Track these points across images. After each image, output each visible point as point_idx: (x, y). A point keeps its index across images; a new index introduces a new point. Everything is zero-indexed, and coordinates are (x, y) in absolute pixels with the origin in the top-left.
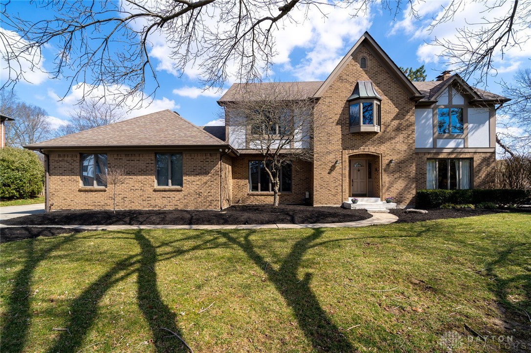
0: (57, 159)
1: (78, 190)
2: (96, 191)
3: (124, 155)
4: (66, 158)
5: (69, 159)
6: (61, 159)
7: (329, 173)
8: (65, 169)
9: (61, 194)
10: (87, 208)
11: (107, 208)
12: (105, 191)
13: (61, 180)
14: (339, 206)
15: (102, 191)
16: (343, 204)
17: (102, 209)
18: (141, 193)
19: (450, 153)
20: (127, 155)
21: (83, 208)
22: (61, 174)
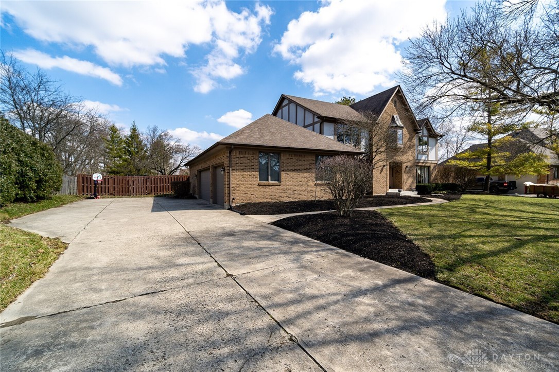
0: (238, 155)
1: (257, 184)
2: (272, 186)
3: (293, 156)
4: (246, 155)
5: (250, 156)
6: (242, 156)
7: (380, 173)
8: (246, 165)
9: (242, 188)
10: (265, 201)
11: (282, 200)
12: (280, 185)
13: (242, 175)
14: (385, 194)
15: (277, 185)
16: (387, 193)
17: (277, 201)
18: (306, 186)
19: (423, 163)
20: (296, 156)
21: (261, 201)
22: (242, 170)
